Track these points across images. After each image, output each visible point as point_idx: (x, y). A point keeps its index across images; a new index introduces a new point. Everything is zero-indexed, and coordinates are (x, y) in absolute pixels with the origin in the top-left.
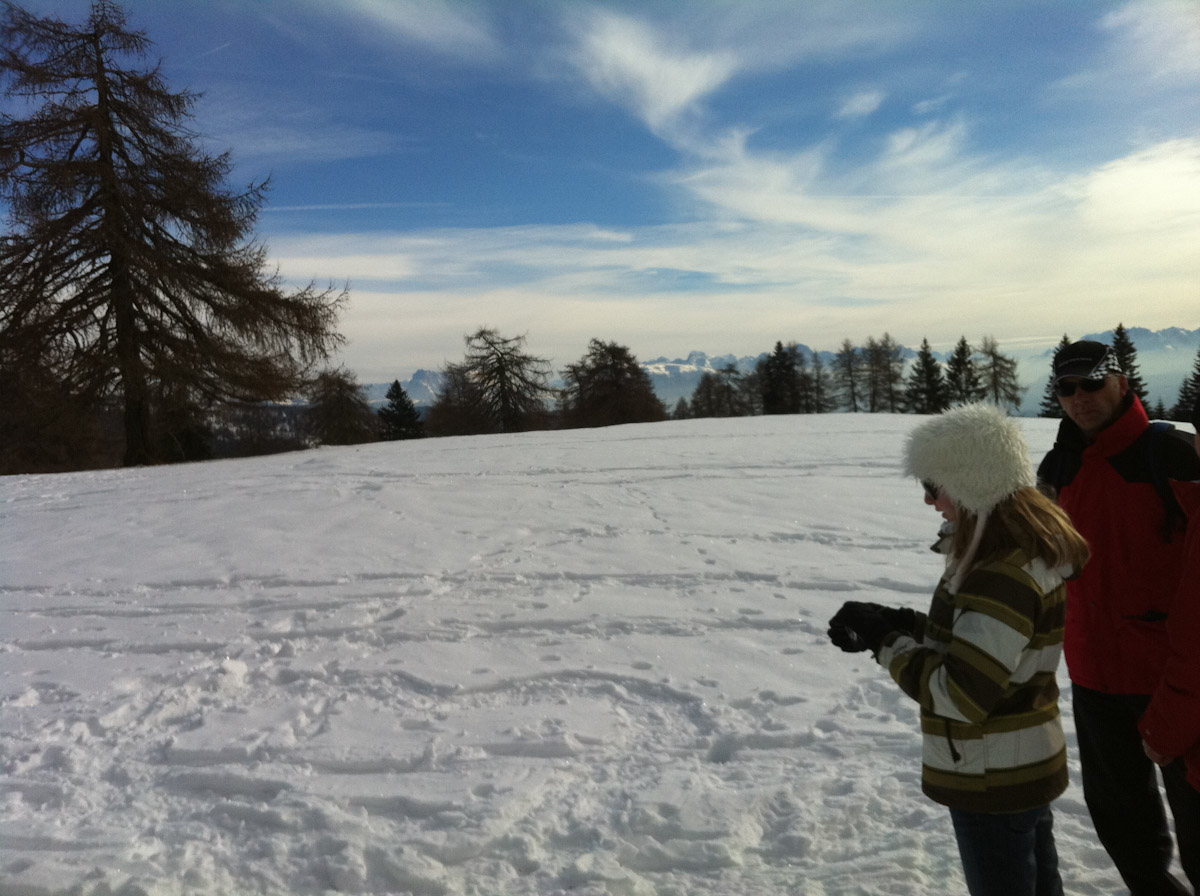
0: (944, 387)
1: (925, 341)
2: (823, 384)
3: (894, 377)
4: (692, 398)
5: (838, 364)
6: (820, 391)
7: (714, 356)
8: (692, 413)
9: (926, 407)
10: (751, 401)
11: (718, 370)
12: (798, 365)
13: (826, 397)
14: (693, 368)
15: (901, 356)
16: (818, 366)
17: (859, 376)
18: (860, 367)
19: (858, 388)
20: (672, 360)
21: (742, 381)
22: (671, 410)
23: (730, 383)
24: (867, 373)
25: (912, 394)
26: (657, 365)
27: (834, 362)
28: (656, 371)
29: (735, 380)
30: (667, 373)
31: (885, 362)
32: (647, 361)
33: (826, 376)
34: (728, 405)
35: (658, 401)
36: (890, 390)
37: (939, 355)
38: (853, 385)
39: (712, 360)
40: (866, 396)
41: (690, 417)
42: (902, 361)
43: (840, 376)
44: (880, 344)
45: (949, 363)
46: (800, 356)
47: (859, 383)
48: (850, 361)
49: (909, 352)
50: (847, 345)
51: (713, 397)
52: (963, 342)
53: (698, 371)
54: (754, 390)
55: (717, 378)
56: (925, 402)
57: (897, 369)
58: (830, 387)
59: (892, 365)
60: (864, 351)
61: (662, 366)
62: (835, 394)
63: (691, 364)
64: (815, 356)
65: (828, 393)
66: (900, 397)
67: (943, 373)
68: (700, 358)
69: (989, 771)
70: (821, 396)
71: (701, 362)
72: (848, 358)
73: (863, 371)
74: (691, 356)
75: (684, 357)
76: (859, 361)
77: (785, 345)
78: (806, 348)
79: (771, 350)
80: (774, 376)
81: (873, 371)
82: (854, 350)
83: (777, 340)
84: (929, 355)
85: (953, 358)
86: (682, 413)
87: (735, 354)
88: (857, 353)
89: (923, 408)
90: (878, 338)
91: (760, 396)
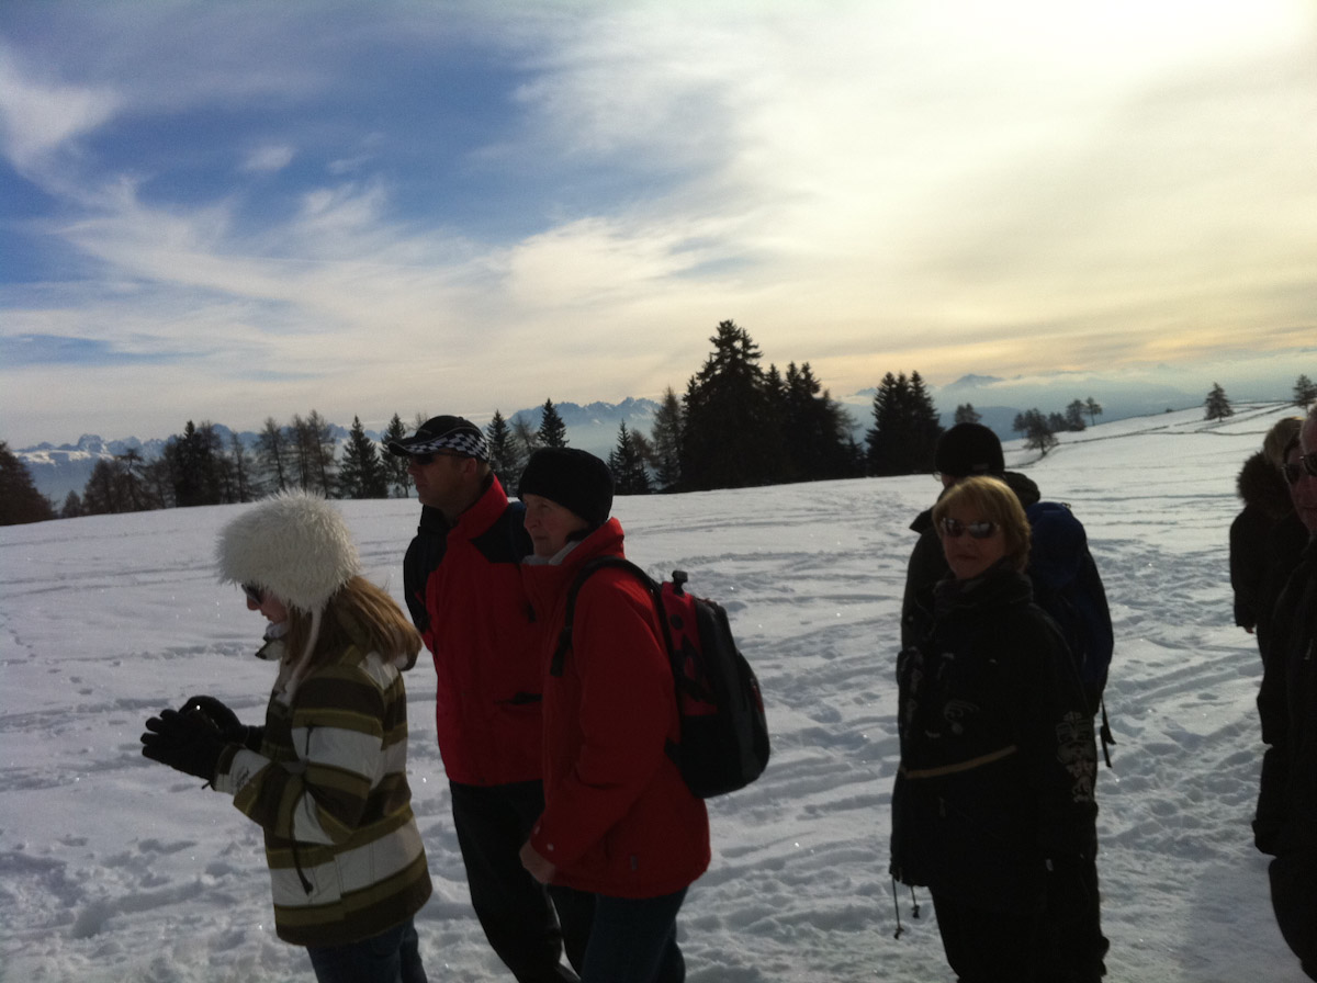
0: (379, 468)
1: (356, 419)
2: (246, 470)
3: (326, 460)
4: (85, 492)
5: (261, 446)
6: (242, 478)
7: (111, 440)
8: (86, 510)
9: (362, 491)
10: (160, 492)
11: (116, 457)
12: (215, 448)
13: (251, 484)
14: (86, 454)
15: (332, 435)
16: (239, 448)
17: (287, 460)
18: (288, 449)
19: (287, 472)
20: (58, 444)
21: (148, 468)
22: (59, 507)
23: (132, 471)
24: (295, 456)
25: (347, 477)
26: (38, 453)
27: (257, 444)
28: (38, 460)
29: (138, 468)
30: (52, 462)
31: (315, 443)
32: (26, 446)
33: (249, 460)
34: (131, 498)
35: (40, 496)
36: (322, 474)
37: (373, 433)
38: (280, 470)
39: (108, 445)
40: (296, 480)
41: (83, 514)
42: (333, 441)
43: (265, 460)
44: (308, 424)
45: (384, 443)
46: (216, 437)
47: (288, 467)
48: (275, 442)
49: (341, 431)
50: (270, 425)
51: (112, 489)
52: (396, 420)
53: (91, 459)
54: (162, 479)
55: (116, 466)
56: (362, 484)
57: (328, 450)
58: (254, 473)
59: (322, 446)
60: (290, 431)
61: (44, 454)
62: (260, 480)
63: (83, 450)
64: (235, 437)
65: (253, 480)
66: (334, 481)
67: (378, 453)
68: (95, 443)
69: (344, 896)
70: (245, 483)
71: (96, 447)
72: (272, 439)
73: (291, 453)
74: (82, 440)
75: (74, 443)
76: (285, 442)
77: (197, 425)
78: (224, 429)
79: (181, 432)
80: (186, 462)
81: (302, 453)
82: (279, 430)
83: (188, 420)
84: (362, 435)
85: (387, 437)
86: (73, 510)
87: (139, 438)
88: (281, 433)
89: (359, 492)
90: (305, 417)
91: (171, 485)
